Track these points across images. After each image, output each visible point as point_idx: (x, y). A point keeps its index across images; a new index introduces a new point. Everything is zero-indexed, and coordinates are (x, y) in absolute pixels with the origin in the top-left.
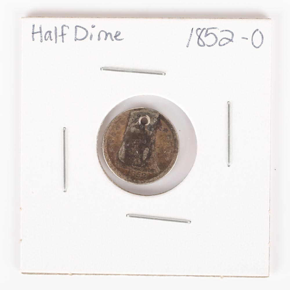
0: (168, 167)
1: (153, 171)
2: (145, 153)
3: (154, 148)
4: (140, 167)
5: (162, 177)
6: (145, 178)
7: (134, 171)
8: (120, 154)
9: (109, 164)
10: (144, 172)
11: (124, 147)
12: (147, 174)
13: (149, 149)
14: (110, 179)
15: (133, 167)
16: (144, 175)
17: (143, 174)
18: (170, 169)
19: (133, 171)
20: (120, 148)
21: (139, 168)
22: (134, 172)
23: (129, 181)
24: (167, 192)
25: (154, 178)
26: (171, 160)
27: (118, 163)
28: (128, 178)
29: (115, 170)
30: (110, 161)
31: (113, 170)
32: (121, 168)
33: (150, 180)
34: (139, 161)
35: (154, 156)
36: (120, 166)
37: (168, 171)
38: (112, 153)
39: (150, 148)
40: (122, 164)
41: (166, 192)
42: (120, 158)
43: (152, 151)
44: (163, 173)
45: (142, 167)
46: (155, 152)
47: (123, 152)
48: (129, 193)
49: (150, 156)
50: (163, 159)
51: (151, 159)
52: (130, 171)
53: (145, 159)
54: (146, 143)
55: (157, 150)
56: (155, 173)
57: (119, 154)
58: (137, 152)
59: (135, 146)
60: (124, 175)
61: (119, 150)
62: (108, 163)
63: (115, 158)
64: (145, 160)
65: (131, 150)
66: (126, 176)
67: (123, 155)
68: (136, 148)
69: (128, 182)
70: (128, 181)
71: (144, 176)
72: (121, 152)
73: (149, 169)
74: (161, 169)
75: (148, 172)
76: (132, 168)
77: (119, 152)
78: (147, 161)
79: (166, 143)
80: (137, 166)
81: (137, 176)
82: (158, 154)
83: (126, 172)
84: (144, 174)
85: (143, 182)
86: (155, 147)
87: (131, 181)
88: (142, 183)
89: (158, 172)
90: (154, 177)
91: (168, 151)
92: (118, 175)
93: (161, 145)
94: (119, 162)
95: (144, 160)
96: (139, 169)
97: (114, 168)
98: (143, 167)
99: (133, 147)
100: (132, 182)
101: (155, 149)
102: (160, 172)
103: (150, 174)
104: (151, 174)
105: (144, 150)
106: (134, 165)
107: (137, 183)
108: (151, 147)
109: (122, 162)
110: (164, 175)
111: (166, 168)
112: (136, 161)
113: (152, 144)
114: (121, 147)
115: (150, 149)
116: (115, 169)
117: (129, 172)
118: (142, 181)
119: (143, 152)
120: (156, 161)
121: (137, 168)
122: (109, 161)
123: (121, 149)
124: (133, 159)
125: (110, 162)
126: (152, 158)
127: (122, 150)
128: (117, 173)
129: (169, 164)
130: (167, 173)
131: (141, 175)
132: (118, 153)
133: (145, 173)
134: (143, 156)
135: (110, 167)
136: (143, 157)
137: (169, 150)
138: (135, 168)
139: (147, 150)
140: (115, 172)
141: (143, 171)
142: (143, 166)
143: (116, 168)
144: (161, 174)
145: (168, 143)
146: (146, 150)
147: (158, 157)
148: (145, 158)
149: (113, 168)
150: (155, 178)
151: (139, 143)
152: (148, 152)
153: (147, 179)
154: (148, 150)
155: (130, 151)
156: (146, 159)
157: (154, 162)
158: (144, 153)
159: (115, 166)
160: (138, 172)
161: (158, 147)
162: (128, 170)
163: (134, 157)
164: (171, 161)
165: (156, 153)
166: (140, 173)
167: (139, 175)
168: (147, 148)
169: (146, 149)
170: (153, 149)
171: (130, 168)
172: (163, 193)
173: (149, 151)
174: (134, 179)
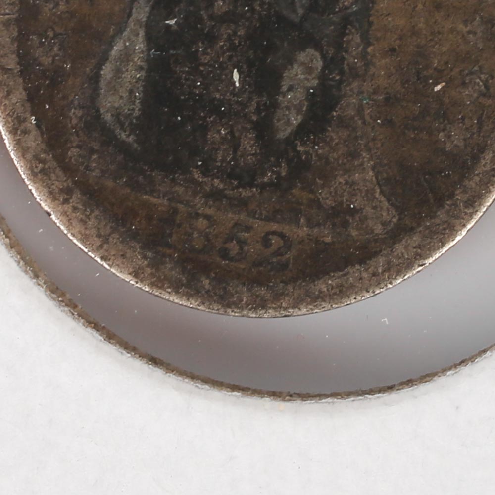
0: (452, 196)
1: (345, 224)
2: (290, 89)
3: (364, 56)
4: (251, 185)
5: (409, 266)
6: (284, 266)
7: (207, 217)
8: (113, 89)
9: (23, 150)
10: (274, 227)
11: (142, 33)
12: (301, 242)
13: (324, 57)
14: (27, 263)
15: (200, 184)
16: (273, 248)
17: (266, 242)
18: (471, 216)
19: (198, 215)
20: (113, 37)
21: (245, 193)
22: (202, 223)
23: (161, 287)
24: (440, 381)
25: (349, 269)
26: (482, 150)
27: (92, 151)
28: (156, 264)
29: (66, 201)
30: (34, 132)
31: (52, 195)
32: (110, 183)
33: (321, 286)
34: (249, 144)
35: (360, 110)
36: (103, 172)
37: (449, 230)
38: (55, 77)
39: (331, 52)
40: (120, 158)
41: (427, 377)
42: (108, 117)
43: (342, 73)
44: (416, 239)
45: (263, 187)
46: (368, 87)
47: (133, 75)
48: (158, 373)
49: (332, 108)
50: (424, 135)
51: (335, 135)
52: (176, 211)
53: (289, 130)
54: (304, 18)
55: (382, 67)
56: (354, 233)
57: (103, 84)
58: (236, 76)
59: (225, 31)
60: (134, 236)
61: (104, 59)
62: (18, 143)
63: (75, 115)
64: (289, 142)
65: (194, 57)
66: (146, 246)
67: (131, 92)
68: (233, 48)
69: (157, 292)
70: (158, 283)
71: (278, 253)
72: (118, 72)
73: (316, 203)
74: (400, 210)
75: (310, 224)
76: (195, 194)
77: (107, 71)
78: (300, 149)
79: (448, 25)
80: (230, 176)
81: (224, 254)
82: (387, 99)
83: (149, 218)
84: (274, 240)
85: (268, 296)
86: (369, 44)
87: (176, 287)
88: (260, 305)
89: (378, 229)
90: (348, 262)
91: (464, 84)
92: (84, 239)
93: (415, 32)
94: (96, 146)
95: (282, 135)
96: (242, 204)
97: (60, 180)
98: (275, 186)
99: (211, 38)
100: (189, 296)
101: (367, 65)
102: (396, 234)
103: (317, 241)
104: (328, 239)
105: (290, 61)
106: (206, 171)
107: (226, 301)
108: (339, 46)
109: (123, 148)
110: (420, 254)
111: (440, 202)
112: (224, 139)
113: (346, 22)
114: (120, 31)
115: (332, 63)
116: (68, 191)
117: (170, 219)
118: (263, 291)
119: (281, 77)
120: (369, 150)
121: (228, 192)
122: (25, 132)
123: (117, 48)
124: (204, 129)
125: (33, 141)
126: (343, 123)
127: (126, 56)
128: (83, 222)
129: (463, 177)
130: (443, 245)
131: (254, 249)
132: (95, 78)
133: (282, 235)
134: (275, 105)
135: (34, 175)
136: (279, 113)
137: (471, 73)
138: (215, 195)
139: (309, 70)
140: (65, 214)
141: (268, 219)
142: (271, 184)
143: (75, 183)
144: (399, 248)
145: (465, 22)
146: (303, 64)
147: (389, 123)
148: (288, 122)
149: (57, 185)
150: (355, 272)
151: (252, 10)
152: (315, 82)
153: (294, 280)
154: (319, 64)
155: (182, 70)
156: (301, 131)
157: (354, 155)
158: (284, 88)
159: (67, 169)
160: (236, 224)
161: (393, 50)
162: (160, 203)
163: (215, 110)
164: (476, 159)
165: (375, 92)
166: (248, 229)
167: (241, 243)
168: (310, 51)
169: (302, 57)
170: (352, 58)
171: (180, 190)
172: (409, 383)
173: (323, 78)
174: (206, 269)
